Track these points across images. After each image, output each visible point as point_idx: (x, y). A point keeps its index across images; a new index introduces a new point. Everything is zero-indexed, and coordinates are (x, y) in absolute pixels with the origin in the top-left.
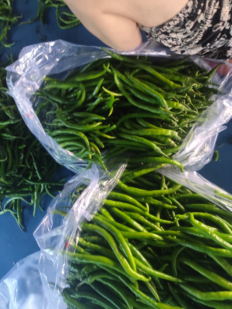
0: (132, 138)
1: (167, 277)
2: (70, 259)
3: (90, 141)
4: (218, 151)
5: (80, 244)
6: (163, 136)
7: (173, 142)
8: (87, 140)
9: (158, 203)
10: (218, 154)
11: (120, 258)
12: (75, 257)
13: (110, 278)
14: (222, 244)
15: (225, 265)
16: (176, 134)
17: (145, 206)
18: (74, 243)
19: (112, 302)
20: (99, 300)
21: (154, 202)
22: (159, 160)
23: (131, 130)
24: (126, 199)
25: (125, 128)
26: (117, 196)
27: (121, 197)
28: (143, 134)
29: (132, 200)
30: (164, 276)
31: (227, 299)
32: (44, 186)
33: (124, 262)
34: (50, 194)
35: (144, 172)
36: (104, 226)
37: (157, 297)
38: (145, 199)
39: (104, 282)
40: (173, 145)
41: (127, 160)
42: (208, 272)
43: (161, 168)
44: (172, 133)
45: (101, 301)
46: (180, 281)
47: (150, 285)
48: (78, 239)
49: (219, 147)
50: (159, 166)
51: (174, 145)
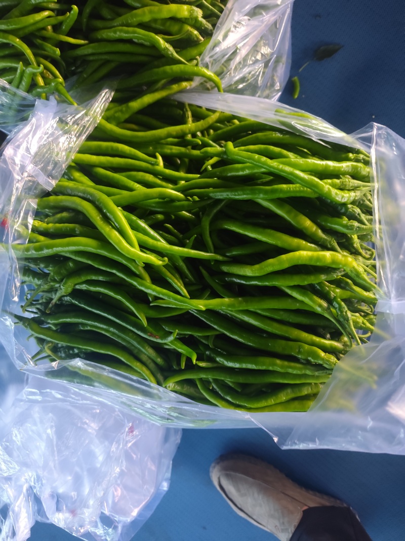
0: (115, 32)
2: (20, 253)
3: (35, 55)
4: (299, 79)
5: (35, 230)
6: (174, 19)
7: (196, 32)
8: (28, 52)
9: (179, 150)
10: (298, 84)
11: (106, 229)
12: (27, 250)
13: (101, 278)
14: (278, 169)
15: (288, 213)
16: (199, 13)
17: (155, 157)
18: (26, 230)
21: (171, 149)
22: (172, 69)
23: (112, 19)
24: (117, 149)
25: (102, 18)
26: (100, 147)
27: (107, 148)
28: (135, 20)
29: (130, 150)
30: (188, 253)
31: (293, 264)
33: (114, 236)
35: (148, 99)
36: (76, 193)
37: (184, 291)
38: (155, 148)
39: (92, 289)
40: (196, 39)
41: (115, 84)
42: (261, 230)
43: (182, 91)
44: (191, 12)
46: (219, 257)
47: (168, 274)
48: (31, 221)
49: (300, 70)
50: (175, 87)
51: (198, 38)
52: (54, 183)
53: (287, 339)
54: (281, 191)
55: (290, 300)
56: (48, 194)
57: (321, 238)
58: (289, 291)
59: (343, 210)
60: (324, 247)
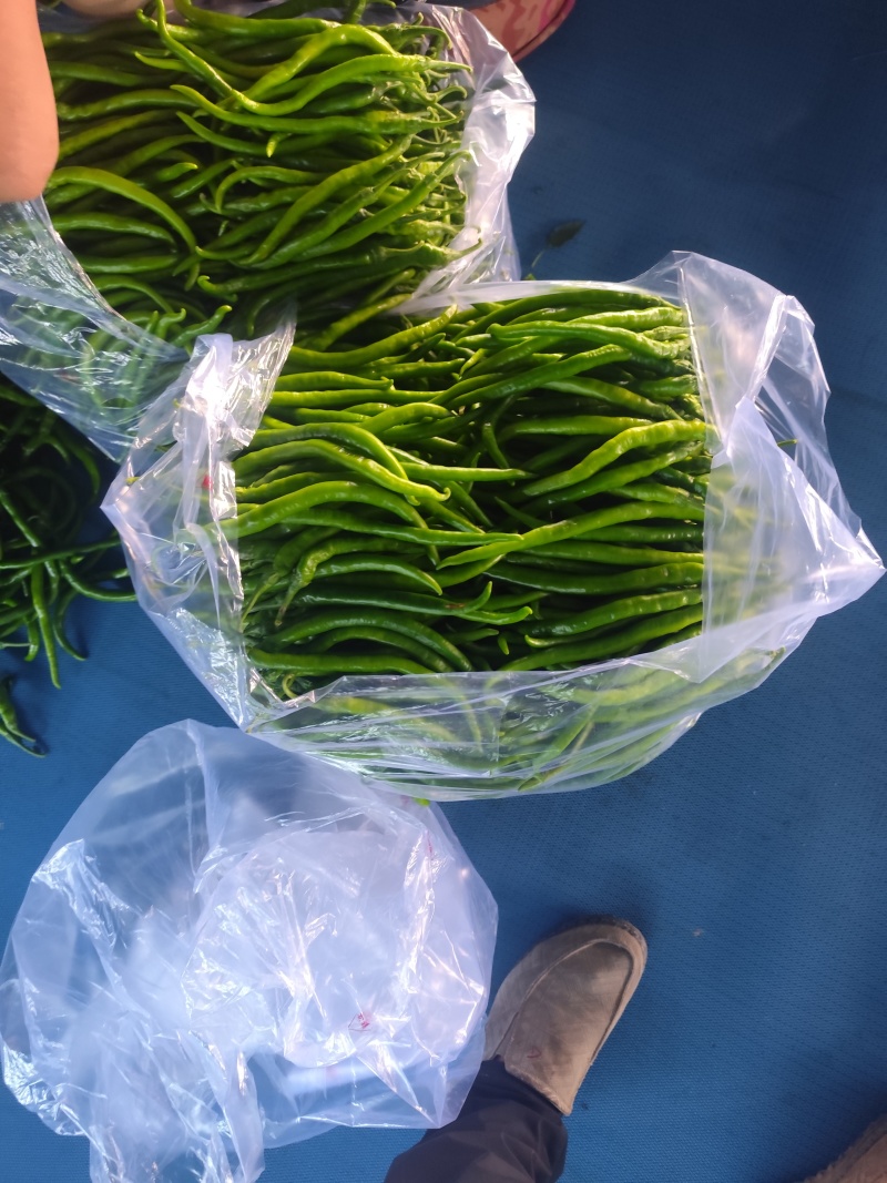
1: (487, 472)
13: (355, 548)
15: (598, 388)
19: (374, 602)
20: (348, 617)
29: (345, 378)
32: (56, 564)
34: (87, 593)
39: (344, 569)
45: (354, 618)
46: (521, 473)
47: (451, 514)
49: (534, 264)
52: (251, 433)
53: (647, 565)
54: (583, 360)
55: (634, 506)
56: (246, 451)
57: (652, 408)
58: (630, 493)
59: (668, 369)
60: (657, 418)
